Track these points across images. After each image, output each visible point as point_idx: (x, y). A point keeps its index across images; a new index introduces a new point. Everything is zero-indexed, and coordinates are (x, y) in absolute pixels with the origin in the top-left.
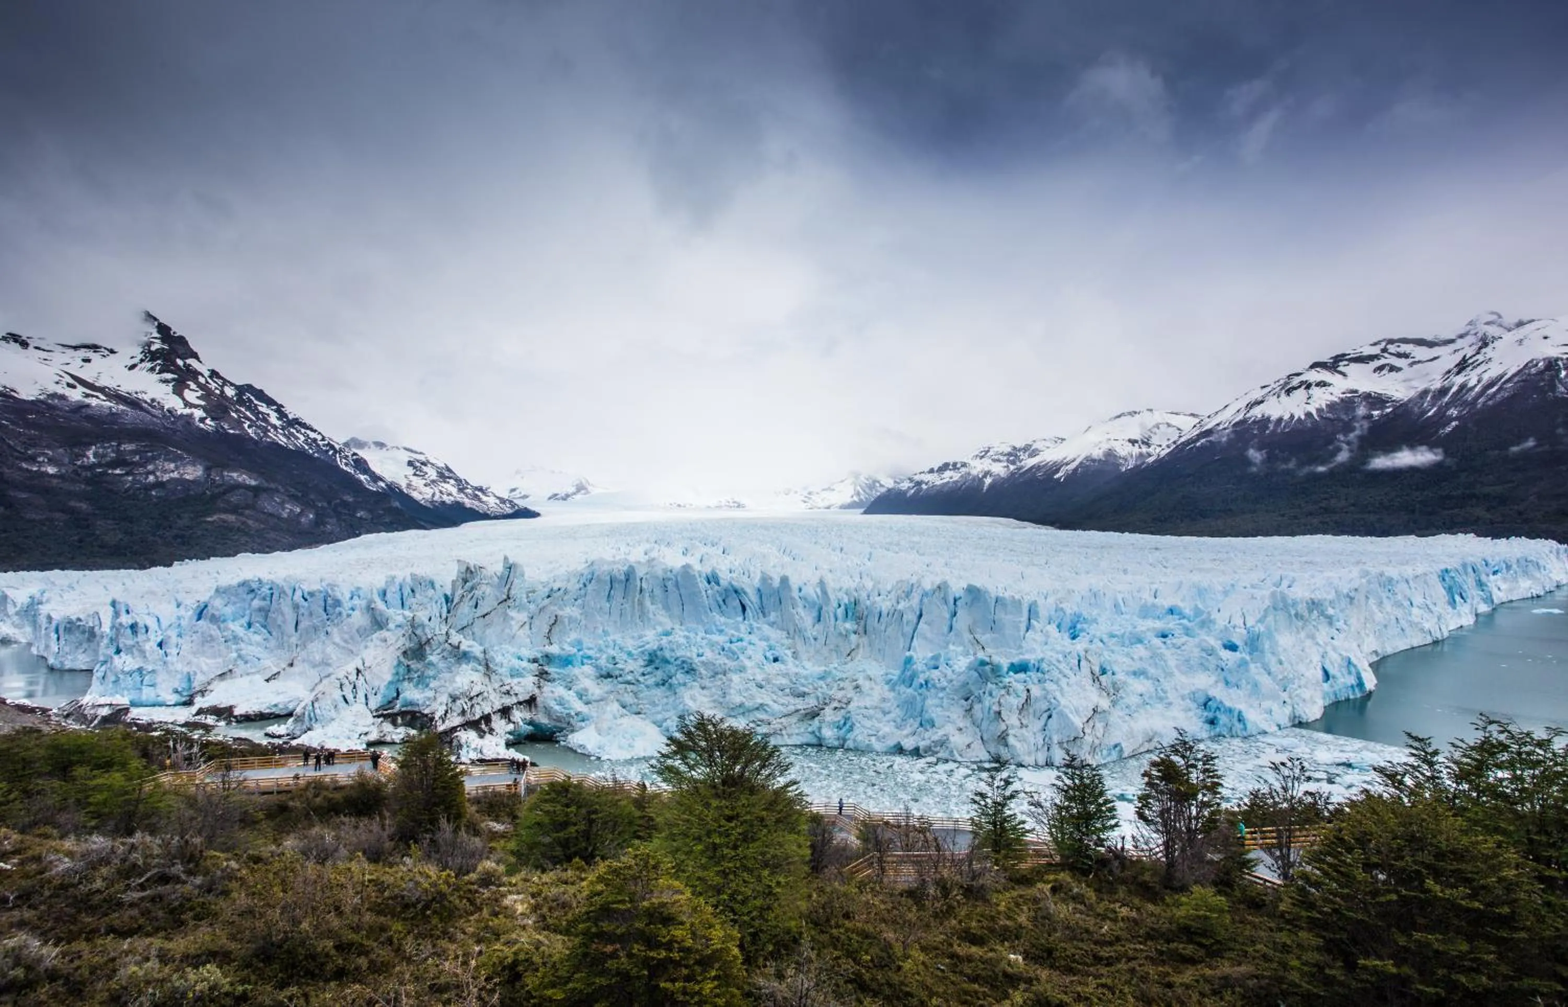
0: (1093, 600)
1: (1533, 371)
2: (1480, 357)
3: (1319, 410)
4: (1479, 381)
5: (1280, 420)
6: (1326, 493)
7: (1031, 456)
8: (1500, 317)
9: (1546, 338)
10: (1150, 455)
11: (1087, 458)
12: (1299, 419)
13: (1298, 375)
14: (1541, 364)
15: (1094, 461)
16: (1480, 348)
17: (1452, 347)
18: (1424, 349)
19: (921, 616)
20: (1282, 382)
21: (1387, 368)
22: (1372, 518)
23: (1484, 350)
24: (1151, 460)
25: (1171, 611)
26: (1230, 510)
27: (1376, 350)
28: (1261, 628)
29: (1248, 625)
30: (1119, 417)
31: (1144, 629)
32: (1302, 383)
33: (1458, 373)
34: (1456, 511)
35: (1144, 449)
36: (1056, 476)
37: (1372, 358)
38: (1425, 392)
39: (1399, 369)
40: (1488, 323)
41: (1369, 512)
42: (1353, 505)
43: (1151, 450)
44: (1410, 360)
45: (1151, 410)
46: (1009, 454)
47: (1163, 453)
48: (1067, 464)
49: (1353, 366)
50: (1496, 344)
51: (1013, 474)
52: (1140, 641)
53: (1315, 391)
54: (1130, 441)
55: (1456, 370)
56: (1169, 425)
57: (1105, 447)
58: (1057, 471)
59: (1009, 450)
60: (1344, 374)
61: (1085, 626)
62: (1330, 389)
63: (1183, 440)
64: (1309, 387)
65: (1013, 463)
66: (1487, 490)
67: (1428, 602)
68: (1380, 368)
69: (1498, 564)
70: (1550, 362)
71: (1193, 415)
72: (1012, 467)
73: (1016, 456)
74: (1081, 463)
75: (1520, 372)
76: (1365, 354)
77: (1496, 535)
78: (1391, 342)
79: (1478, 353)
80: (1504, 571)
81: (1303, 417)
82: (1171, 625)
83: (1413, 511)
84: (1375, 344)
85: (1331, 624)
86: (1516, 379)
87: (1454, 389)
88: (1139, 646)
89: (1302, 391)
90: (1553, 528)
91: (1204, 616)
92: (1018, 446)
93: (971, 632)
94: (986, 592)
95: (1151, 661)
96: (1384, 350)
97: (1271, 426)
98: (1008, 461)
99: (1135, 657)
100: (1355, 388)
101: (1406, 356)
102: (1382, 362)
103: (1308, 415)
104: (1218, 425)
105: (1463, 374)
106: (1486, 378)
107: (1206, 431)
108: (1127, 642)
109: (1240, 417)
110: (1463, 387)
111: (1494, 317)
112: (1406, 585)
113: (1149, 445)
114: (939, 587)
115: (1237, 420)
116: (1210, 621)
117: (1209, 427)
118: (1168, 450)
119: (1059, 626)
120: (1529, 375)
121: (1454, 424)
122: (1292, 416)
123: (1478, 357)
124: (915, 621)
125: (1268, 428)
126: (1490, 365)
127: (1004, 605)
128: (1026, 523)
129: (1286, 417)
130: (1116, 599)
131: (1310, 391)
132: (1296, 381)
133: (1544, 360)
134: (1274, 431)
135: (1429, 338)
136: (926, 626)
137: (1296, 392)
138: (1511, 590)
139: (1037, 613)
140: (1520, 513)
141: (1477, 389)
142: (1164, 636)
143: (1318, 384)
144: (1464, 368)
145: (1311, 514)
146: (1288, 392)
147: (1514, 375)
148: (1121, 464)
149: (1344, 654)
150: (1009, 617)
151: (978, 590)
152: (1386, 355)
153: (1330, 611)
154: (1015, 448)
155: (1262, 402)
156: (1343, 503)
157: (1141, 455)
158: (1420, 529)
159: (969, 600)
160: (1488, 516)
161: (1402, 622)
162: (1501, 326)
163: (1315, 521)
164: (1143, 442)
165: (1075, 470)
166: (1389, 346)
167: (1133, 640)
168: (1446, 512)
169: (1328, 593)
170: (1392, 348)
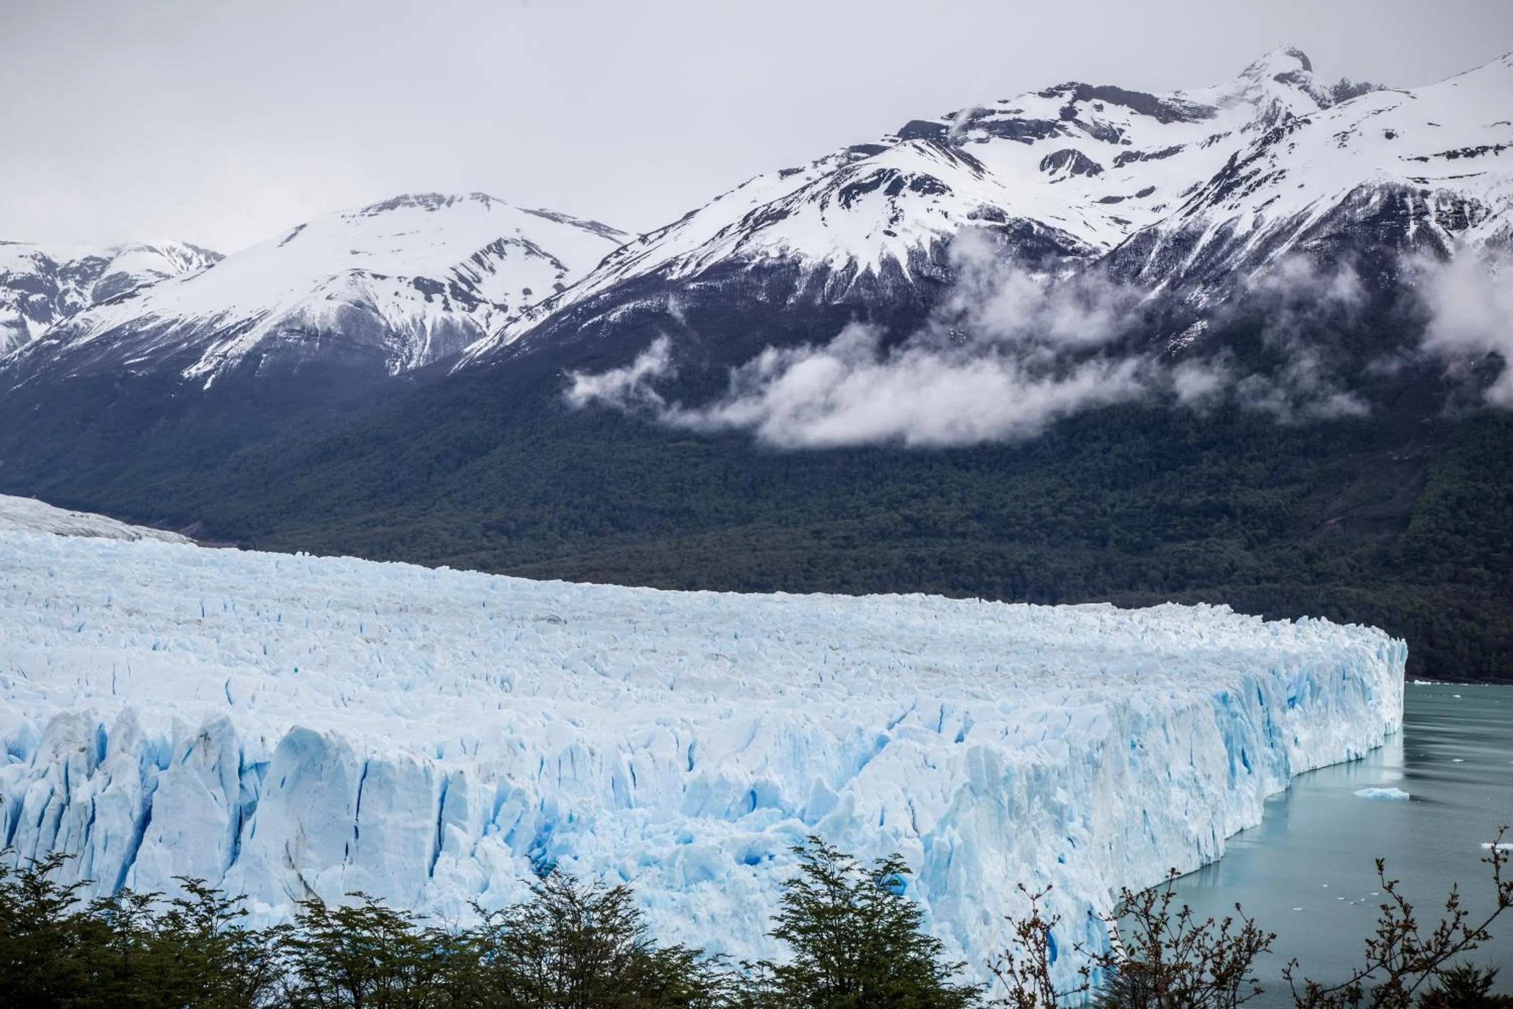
0: (567, 771)
1: (1360, 214)
2: (1262, 164)
3: (915, 256)
4: (1256, 226)
5: (823, 271)
6: (919, 479)
7: (101, 298)
8: (1307, 65)
9: (1389, 136)
10: (473, 334)
11: (287, 323)
12: (868, 274)
13: (873, 150)
14: (1375, 199)
15: (310, 334)
16: (1266, 141)
17: (1207, 127)
18: (1149, 122)
19: (146, 819)
20: (831, 165)
21: (1070, 161)
22: (1019, 553)
23: (1272, 148)
24: (479, 347)
25: (754, 799)
26: (689, 511)
27: (1049, 110)
28: (952, 836)
29: (924, 832)
30: (391, 205)
31: (713, 842)
32: (881, 175)
33: (1218, 199)
34: (1188, 546)
35: (459, 314)
36: (192, 372)
37: (1041, 129)
38: (1148, 236)
39: (1095, 169)
40: (1282, 78)
41: (1011, 538)
42: (979, 517)
43: (478, 316)
44: (1119, 149)
45: (485, 199)
46: (28, 283)
47: (516, 331)
48: (226, 336)
49: (997, 142)
50: (1298, 136)
51: (40, 351)
52: (707, 874)
53: (909, 200)
54: (419, 283)
55: (1213, 190)
56: (531, 249)
57: (346, 294)
58: (194, 355)
59: (30, 268)
60: (976, 166)
61: (572, 836)
62: (944, 200)
63: (569, 299)
64: (894, 189)
65: (41, 314)
66: (1251, 497)
67: (1198, 774)
68: (1055, 161)
69: (1297, 682)
70: (1391, 196)
71: (595, 227)
72: (37, 330)
73: (52, 291)
74: (270, 337)
75: (1335, 211)
76: (1028, 116)
77: (1271, 613)
78: (1084, 92)
79: (1260, 154)
80: (1308, 698)
81: (876, 270)
82: (769, 833)
83: (1103, 541)
84: (1050, 94)
85: (1059, 825)
86: (1326, 230)
87: (1207, 238)
88: (705, 885)
89: (878, 196)
90: (1369, 596)
91: (840, 809)
92: (61, 260)
93: (291, 863)
94: (343, 748)
95: (734, 924)
96: (1068, 113)
97: (801, 286)
98: (22, 304)
99: (702, 914)
100: (999, 204)
101: (1111, 135)
102: (1060, 143)
103: (890, 265)
104: (669, 265)
105: (1227, 201)
106: (1274, 216)
107: (636, 281)
108: (679, 876)
109: (724, 252)
110: (1223, 235)
111: (1294, 65)
112: (1161, 733)
113: (471, 302)
114: (205, 736)
115: (718, 257)
116: (853, 821)
117: (643, 268)
118: (526, 325)
119: (508, 840)
120: (1351, 223)
121: (1201, 325)
122: (851, 265)
123: (1259, 163)
124: (129, 834)
125: (793, 289)
126: (1282, 187)
127: (386, 784)
128: (94, 520)
129: (838, 266)
130: (616, 768)
131: (899, 201)
132: (866, 169)
133: (1381, 188)
134: (806, 301)
135: (1163, 96)
136: (160, 851)
137: (867, 198)
138: (1315, 745)
139: (461, 804)
140: (1309, 558)
141: (1251, 245)
142: (753, 861)
143: (917, 185)
144: (1228, 189)
145: (883, 535)
146: (849, 195)
147: (1324, 220)
148: (389, 352)
149: (1084, 896)
150: (399, 817)
151: (321, 743)
152: (1070, 125)
153: (1061, 797)
154: (48, 265)
155: (782, 214)
156: (952, 513)
157: (448, 329)
158: (1117, 587)
159: (290, 769)
160: (1250, 560)
161: (1154, 819)
162: (1305, 88)
163: (897, 554)
164: (456, 292)
165: (252, 356)
166: (1079, 104)
167: (692, 873)
168: (1168, 547)
169: (1053, 754)
170: (1086, 111)
